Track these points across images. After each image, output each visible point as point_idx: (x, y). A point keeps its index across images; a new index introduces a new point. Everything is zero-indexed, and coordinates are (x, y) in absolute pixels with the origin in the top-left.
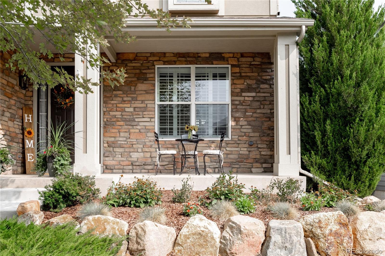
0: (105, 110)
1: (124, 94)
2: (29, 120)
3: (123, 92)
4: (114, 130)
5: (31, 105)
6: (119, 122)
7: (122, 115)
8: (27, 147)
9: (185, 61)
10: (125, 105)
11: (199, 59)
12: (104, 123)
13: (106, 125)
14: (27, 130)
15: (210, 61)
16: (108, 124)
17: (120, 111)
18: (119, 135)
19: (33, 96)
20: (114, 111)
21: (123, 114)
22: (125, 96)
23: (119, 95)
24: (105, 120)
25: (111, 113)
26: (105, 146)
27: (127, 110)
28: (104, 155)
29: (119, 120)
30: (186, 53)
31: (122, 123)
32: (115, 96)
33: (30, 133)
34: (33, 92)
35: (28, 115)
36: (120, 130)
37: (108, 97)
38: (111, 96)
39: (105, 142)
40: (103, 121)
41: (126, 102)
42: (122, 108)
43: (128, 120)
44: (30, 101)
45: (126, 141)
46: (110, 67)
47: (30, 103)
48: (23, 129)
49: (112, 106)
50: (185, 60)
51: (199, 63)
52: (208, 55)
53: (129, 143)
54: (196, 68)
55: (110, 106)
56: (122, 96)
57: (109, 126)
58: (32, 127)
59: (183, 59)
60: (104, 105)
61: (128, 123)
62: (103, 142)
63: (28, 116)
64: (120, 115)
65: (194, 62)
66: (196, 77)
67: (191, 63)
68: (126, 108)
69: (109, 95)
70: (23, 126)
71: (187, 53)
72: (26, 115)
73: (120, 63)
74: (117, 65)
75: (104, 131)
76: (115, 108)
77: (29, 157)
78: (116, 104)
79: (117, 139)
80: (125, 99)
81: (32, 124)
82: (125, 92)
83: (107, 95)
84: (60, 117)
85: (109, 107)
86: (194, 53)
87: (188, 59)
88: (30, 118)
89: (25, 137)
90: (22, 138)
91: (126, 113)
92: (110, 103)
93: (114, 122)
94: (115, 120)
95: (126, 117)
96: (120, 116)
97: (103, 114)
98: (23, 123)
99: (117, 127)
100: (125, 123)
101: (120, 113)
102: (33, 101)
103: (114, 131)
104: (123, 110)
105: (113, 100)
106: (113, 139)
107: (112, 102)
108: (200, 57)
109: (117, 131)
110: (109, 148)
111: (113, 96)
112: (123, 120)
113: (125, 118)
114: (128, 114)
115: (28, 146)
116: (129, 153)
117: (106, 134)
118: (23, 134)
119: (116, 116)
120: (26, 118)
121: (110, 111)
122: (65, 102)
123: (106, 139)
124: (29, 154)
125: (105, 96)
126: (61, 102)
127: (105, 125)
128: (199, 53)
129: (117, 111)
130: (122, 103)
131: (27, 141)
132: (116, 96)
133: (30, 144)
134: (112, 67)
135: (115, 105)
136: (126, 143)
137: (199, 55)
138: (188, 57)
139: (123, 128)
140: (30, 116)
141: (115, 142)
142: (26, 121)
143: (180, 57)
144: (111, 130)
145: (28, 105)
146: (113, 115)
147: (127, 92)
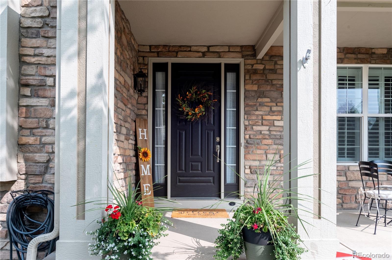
0: (247, 123)
1: (272, 101)
2: (143, 136)
3: (271, 99)
4: (259, 150)
5: (145, 115)
6: (266, 140)
7: (269, 130)
8: (143, 175)
9: (355, 59)
10: (274, 118)
11: (374, 56)
12: (245, 141)
13: (248, 143)
14: (142, 150)
15: (388, 59)
16: (251, 142)
17: (267, 125)
18: (265, 158)
19: (147, 104)
20: (259, 125)
21: (271, 129)
22: (275, 104)
23: (265, 104)
24: (247, 137)
25: (254, 127)
26: (246, 172)
27: (276, 123)
28: (245, 184)
29: (267, 137)
30: (355, 48)
31: (269, 141)
32: (260, 105)
33: (145, 154)
34: (148, 98)
35: (143, 129)
36: (268, 151)
37: (251, 106)
38: (255, 105)
39: (246, 167)
40: (244, 138)
41: (276, 113)
42: (270, 121)
43: (278, 137)
44: (143, 109)
45: (275, 166)
46: (254, 65)
47: (144, 112)
48: (136, 150)
49: (256, 118)
50: (356, 57)
51: (374, 62)
52: (385, 51)
53: (279, 168)
54: (370, 68)
55: (254, 118)
56: (270, 104)
57: (253, 146)
58: (148, 146)
59: (353, 56)
60: (246, 116)
61: (278, 142)
62: (245, 167)
63: (143, 132)
64: (267, 131)
65: (367, 60)
66: (369, 80)
67: (363, 61)
68: (275, 122)
69: (252, 104)
70: (136, 144)
71: (358, 48)
72: (140, 130)
73: (267, 61)
74: (263, 62)
75: (245, 152)
76: (261, 121)
77: (145, 189)
78: (262, 115)
79: (263, 163)
80: (274, 109)
81: (148, 141)
82: (273, 100)
83: (250, 104)
84: (184, 132)
85: (253, 120)
86: (366, 49)
87: (360, 56)
88: (145, 134)
89: (140, 161)
90: (135, 162)
91: (276, 127)
92: (254, 114)
93: (259, 140)
94: (261, 138)
95: (275, 133)
96: (268, 133)
97: (244, 128)
98: (136, 140)
99: (263, 147)
100: (273, 142)
101: (267, 128)
102: (147, 111)
103: (259, 152)
104: (272, 124)
105: (257, 110)
106: (257, 163)
107: (257, 113)
108: (374, 53)
109: (262, 152)
110: (252, 175)
111: (258, 104)
112: (271, 137)
113: (275, 135)
114: (277, 129)
115: (144, 173)
116: (279, 182)
117: (248, 156)
118: (137, 156)
119: (262, 132)
120: (141, 134)
121: (253, 125)
122: (193, 112)
123: (249, 163)
124: (145, 185)
125: (247, 104)
126: (188, 112)
127: (246, 144)
128: (374, 49)
129: (262, 125)
130: (269, 115)
131: (142, 166)
132: (262, 105)
133: (146, 170)
134: (257, 65)
135: (260, 117)
136: (275, 168)
137: (373, 51)
138: (359, 53)
139: (271, 148)
140: (145, 130)
141: (261, 167)
142: (141, 138)
143: (348, 53)
144: (255, 151)
145: (140, 115)
146: (258, 131)
147: (276, 99)
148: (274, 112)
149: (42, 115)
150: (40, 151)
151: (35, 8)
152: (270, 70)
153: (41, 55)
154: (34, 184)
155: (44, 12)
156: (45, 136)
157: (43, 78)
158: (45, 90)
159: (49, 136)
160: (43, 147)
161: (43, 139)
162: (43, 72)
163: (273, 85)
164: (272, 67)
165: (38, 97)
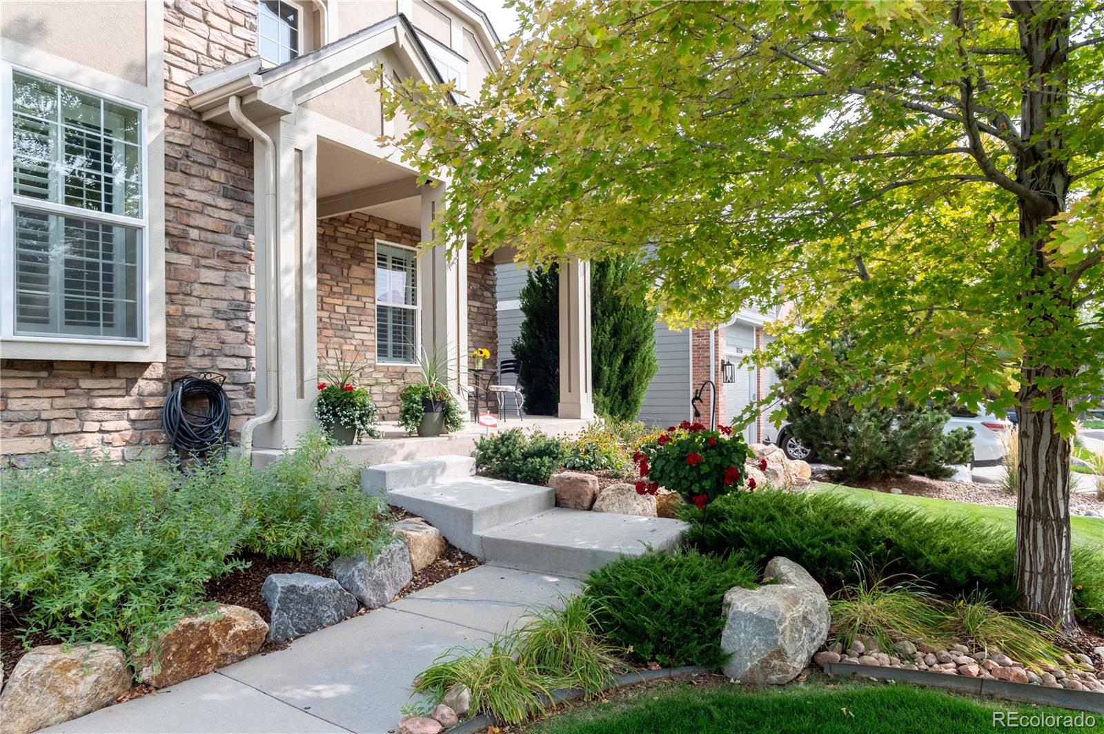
1: (332, 279)
3: (331, 276)
4: (319, 344)
6: (327, 331)
10: (335, 301)
17: (327, 311)
18: (326, 354)
20: (320, 310)
21: (332, 316)
22: (334, 283)
23: (325, 282)
27: (337, 309)
29: (328, 326)
31: (331, 333)
36: (329, 346)
41: (337, 296)
42: (331, 306)
43: (338, 327)
56: (329, 283)
61: (339, 333)
64: (328, 318)
68: (336, 307)
76: (321, 305)
96: (328, 320)
109: (323, 346)
111: (317, 281)
112: (332, 327)
113: (336, 324)
114: (339, 316)
119: (323, 320)
130: (329, 297)
132: (321, 282)
147: (337, 277)
148: (335, 293)
149: (185, 278)
150: (182, 325)
151: (172, 131)
152: (330, 236)
153: (182, 196)
154: (175, 368)
155: (186, 140)
156: (189, 305)
157: (184, 227)
158: (188, 244)
159: (192, 305)
160: (186, 320)
161: (187, 309)
162: (185, 220)
163: (333, 257)
164: (332, 234)
165: (179, 251)
